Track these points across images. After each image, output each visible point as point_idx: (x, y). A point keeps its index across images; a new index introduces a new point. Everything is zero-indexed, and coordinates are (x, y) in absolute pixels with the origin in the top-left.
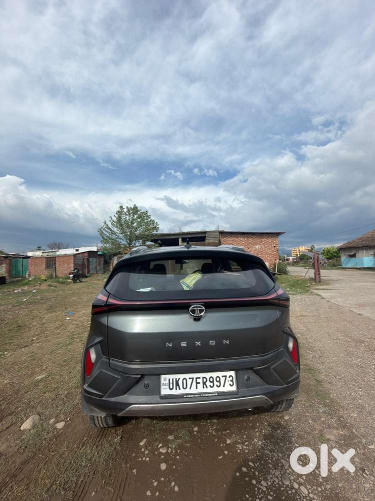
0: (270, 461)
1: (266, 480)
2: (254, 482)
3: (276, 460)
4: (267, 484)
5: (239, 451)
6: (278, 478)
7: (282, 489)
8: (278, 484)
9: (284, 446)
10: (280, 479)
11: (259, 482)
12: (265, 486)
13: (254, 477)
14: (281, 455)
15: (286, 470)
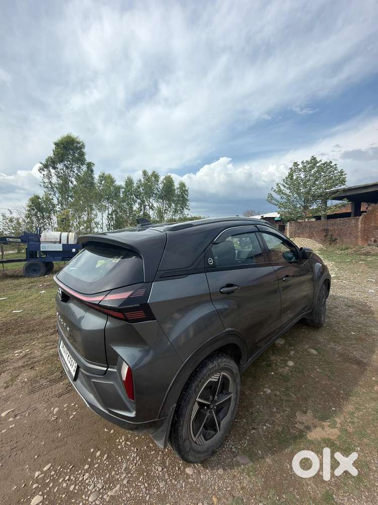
0: (113, 473)
1: (91, 477)
2: (86, 467)
3: (118, 479)
4: (87, 479)
5: (117, 441)
6: (94, 488)
7: (84, 496)
8: (88, 490)
9: (140, 482)
10: (94, 490)
11: (87, 471)
12: (83, 478)
13: (91, 465)
14: (125, 482)
15: (107, 494)
